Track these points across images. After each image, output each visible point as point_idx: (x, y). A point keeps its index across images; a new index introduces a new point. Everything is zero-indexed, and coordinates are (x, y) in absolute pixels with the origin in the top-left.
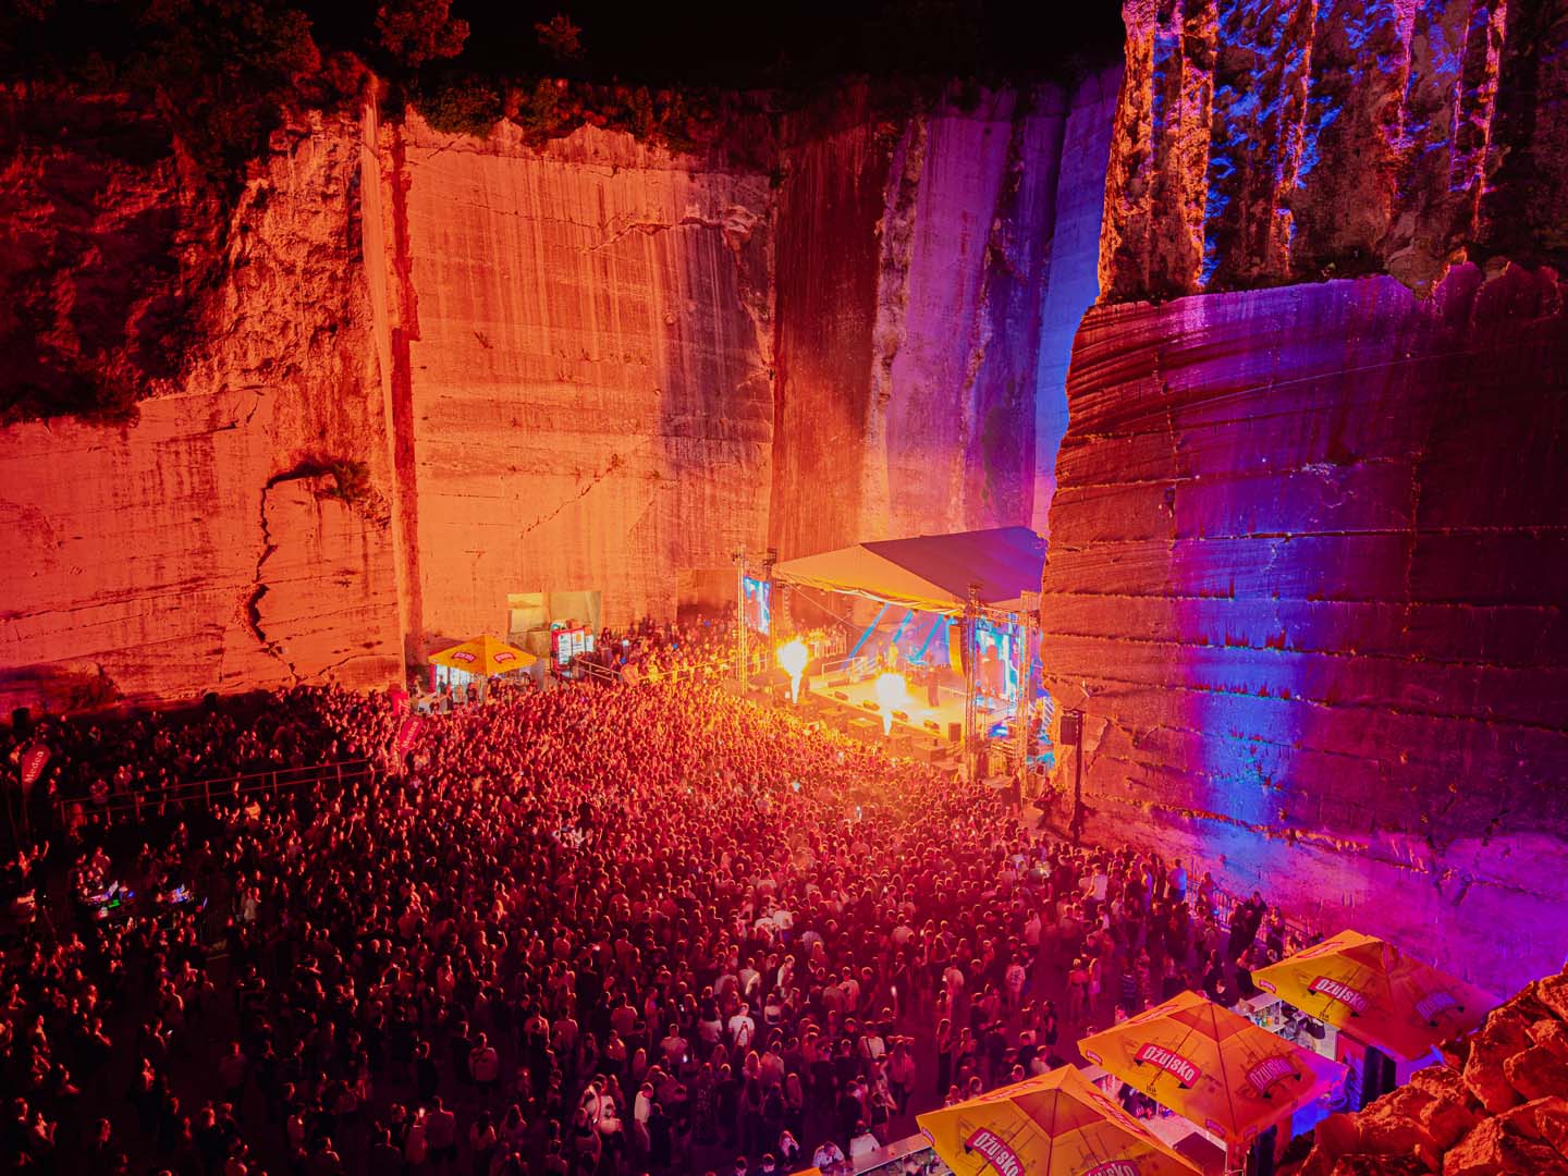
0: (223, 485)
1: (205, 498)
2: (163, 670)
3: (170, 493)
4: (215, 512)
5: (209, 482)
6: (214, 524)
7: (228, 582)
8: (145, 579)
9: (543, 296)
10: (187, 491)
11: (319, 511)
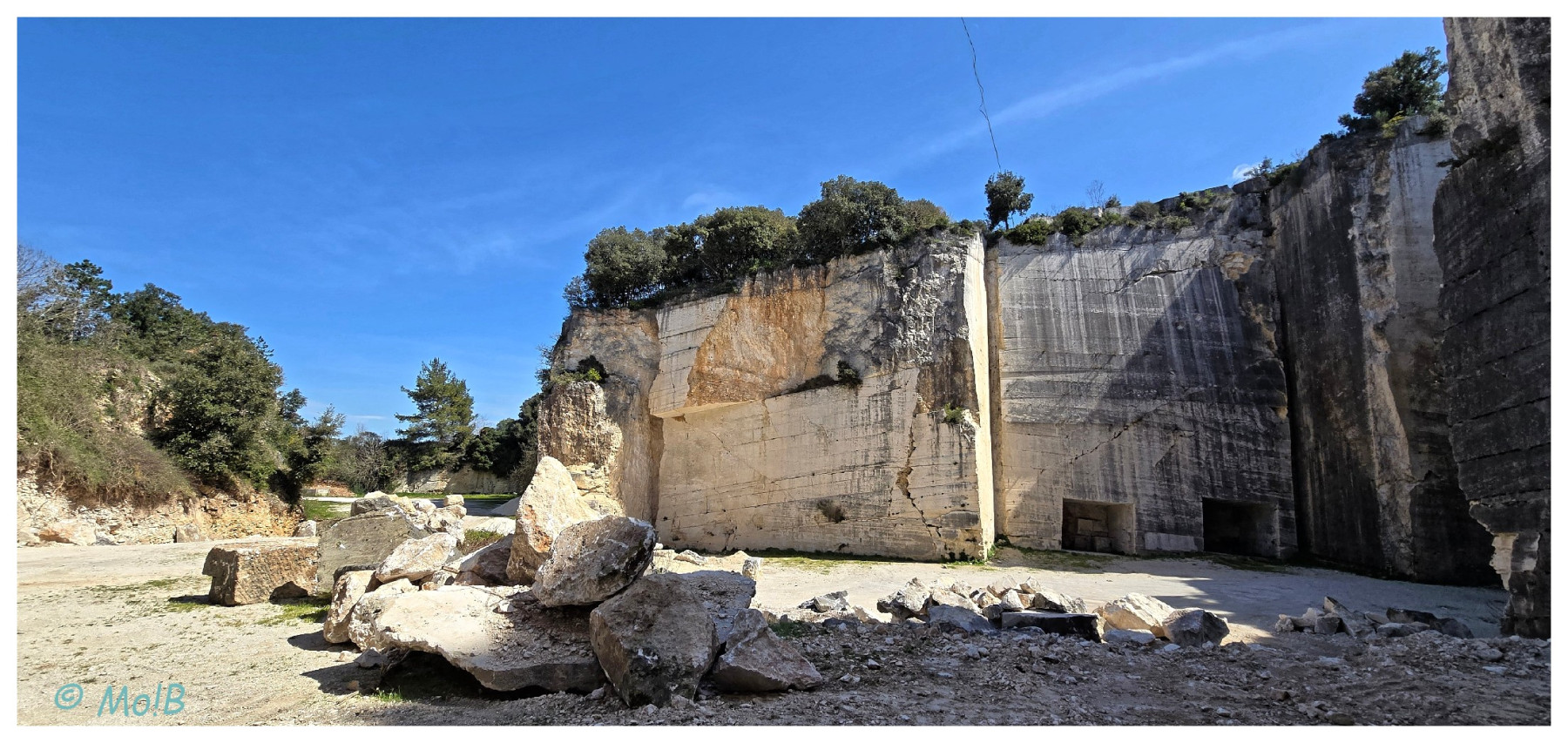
0: (895, 416)
1: (887, 422)
2: (865, 508)
3: (872, 420)
4: (891, 430)
5: (889, 414)
6: (891, 435)
7: (895, 465)
8: (861, 461)
9: (1082, 320)
10: (880, 419)
11: (938, 429)
